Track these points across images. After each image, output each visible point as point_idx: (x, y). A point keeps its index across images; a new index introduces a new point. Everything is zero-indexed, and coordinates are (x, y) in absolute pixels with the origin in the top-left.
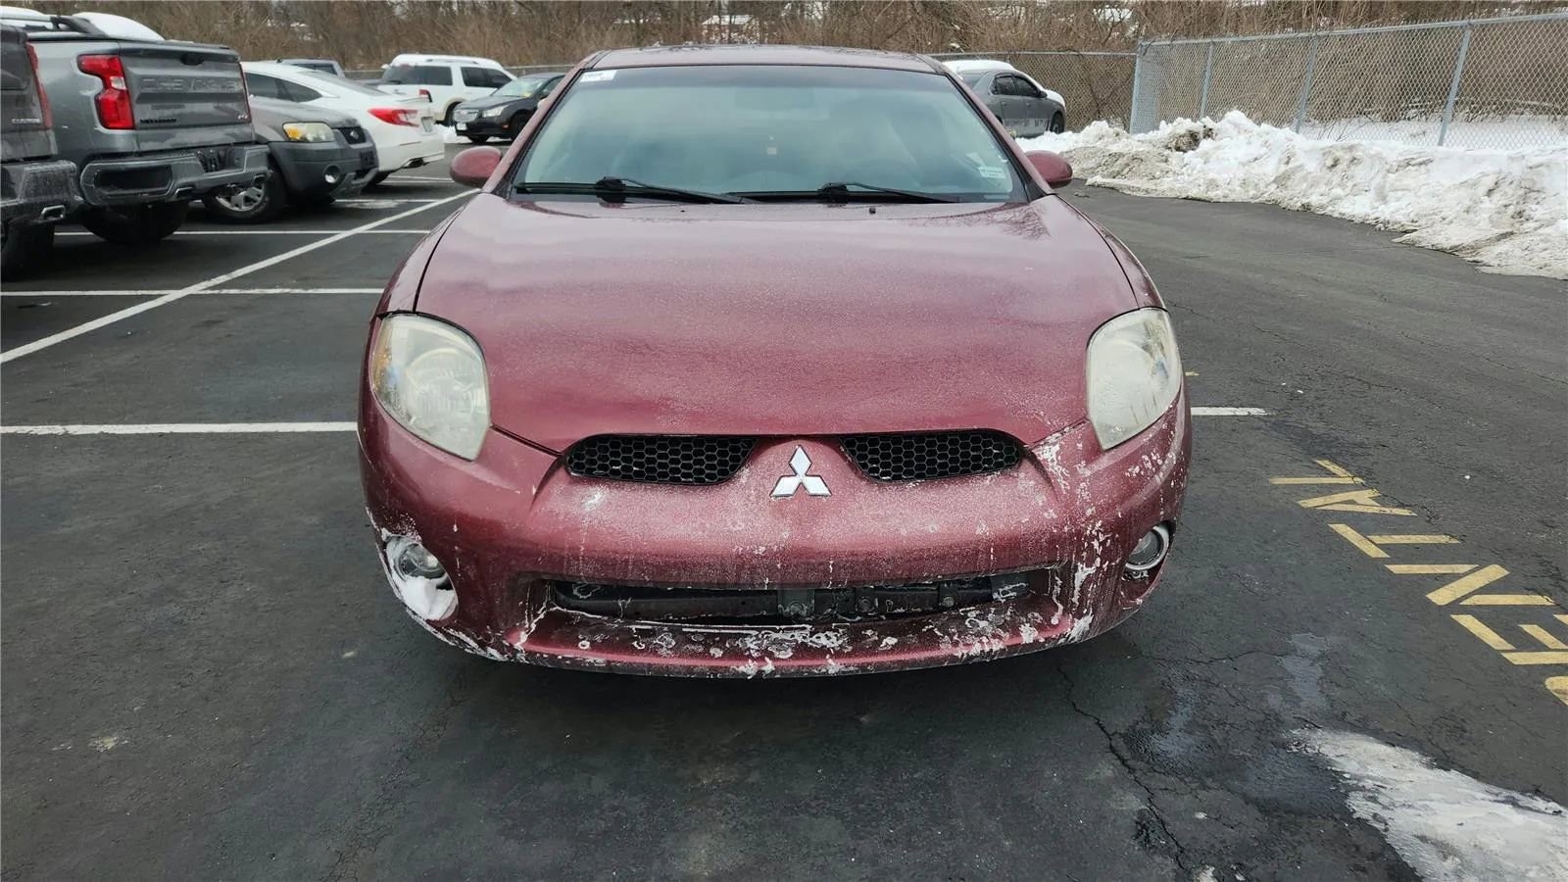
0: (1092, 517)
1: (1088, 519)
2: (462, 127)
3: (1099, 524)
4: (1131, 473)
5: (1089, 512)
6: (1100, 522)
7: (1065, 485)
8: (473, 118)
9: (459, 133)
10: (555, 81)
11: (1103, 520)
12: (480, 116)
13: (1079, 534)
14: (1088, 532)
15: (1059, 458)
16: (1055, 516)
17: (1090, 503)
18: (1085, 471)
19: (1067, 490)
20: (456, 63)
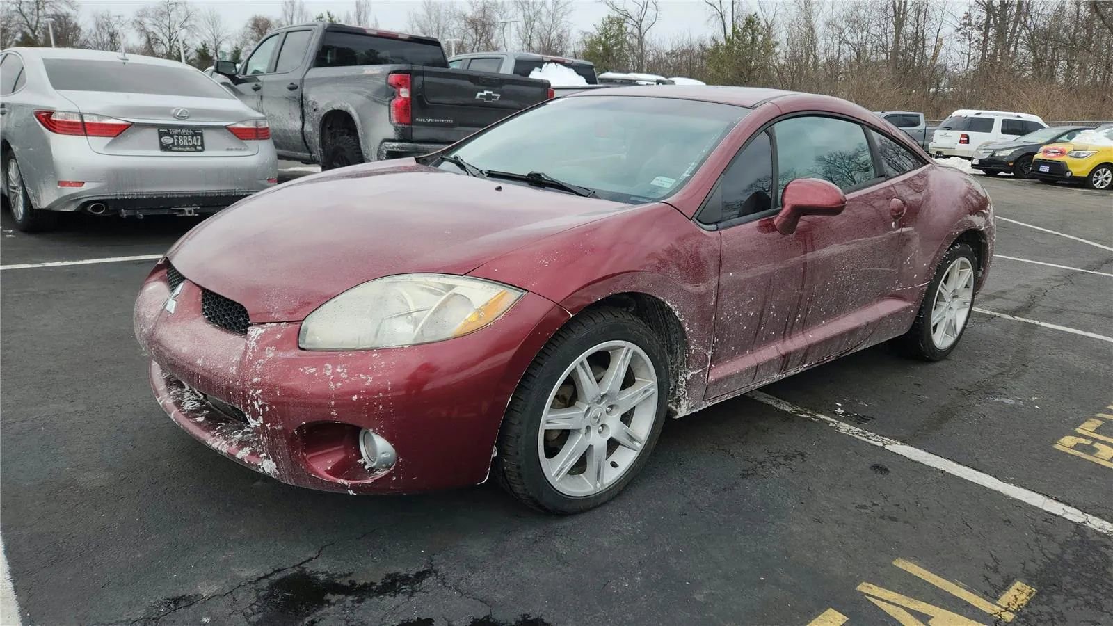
0: (256, 384)
1: (252, 384)
2: (976, 162)
3: (260, 391)
4: (305, 370)
5: (255, 380)
6: (261, 390)
7: (250, 356)
8: (986, 156)
9: (974, 166)
10: (1076, 132)
11: (263, 390)
12: (993, 155)
13: (245, 393)
14: (251, 393)
15: (259, 338)
16: (234, 373)
17: (259, 374)
18: (270, 353)
19: (248, 359)
20: (999, 117)
